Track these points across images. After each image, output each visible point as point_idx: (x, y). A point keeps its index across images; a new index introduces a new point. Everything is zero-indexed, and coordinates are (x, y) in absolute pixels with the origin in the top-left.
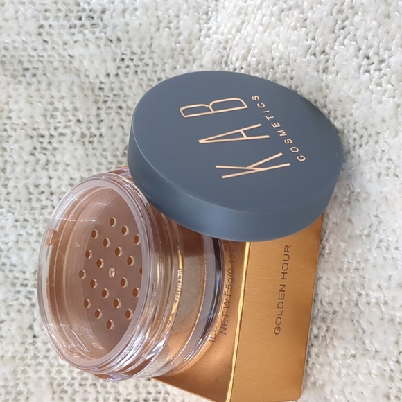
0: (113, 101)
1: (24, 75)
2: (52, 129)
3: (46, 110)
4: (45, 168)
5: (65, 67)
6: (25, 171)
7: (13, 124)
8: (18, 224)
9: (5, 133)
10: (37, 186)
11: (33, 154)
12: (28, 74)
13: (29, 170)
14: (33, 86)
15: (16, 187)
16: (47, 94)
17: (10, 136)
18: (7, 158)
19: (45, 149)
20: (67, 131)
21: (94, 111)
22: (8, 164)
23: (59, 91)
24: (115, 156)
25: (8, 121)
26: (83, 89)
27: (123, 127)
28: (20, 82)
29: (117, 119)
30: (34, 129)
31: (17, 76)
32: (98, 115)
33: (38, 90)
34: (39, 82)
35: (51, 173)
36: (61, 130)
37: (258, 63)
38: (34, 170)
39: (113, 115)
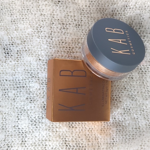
0: (86, 14)
1: (58, 3)
2: (67, 22)
3: (65, 15)
4: (64, 34)
5: (72, 2)
6: (58, 35)
7: (54, 19)
8: (56, 52)
9: (52, 22)
10: (61, 40)
11: (61, 30)
12: (60, 3)
13: (59, 34)
14: (61, 7)
15: (55, 40)
16: (66, 10)
17: (53, 23)
18: (52, 30)
19: (64, 28)
20: (72, 23)
21: (80, 17)
22: (52, 32)
23: (70, 10)
24: (86, 32)
25: (53, 18)
26: (77, 10)
27: (88, 23)
28: (57, 6)
29: (87, 20)
30: (61, 22)
31: (56, 3)
32: (81, 19)
33: (63, 9)
34: (64, 6)
35: (66, 36)
36: (70, 22)
37: (140, 7)
38: (61, 35)
39: (86, 19)
